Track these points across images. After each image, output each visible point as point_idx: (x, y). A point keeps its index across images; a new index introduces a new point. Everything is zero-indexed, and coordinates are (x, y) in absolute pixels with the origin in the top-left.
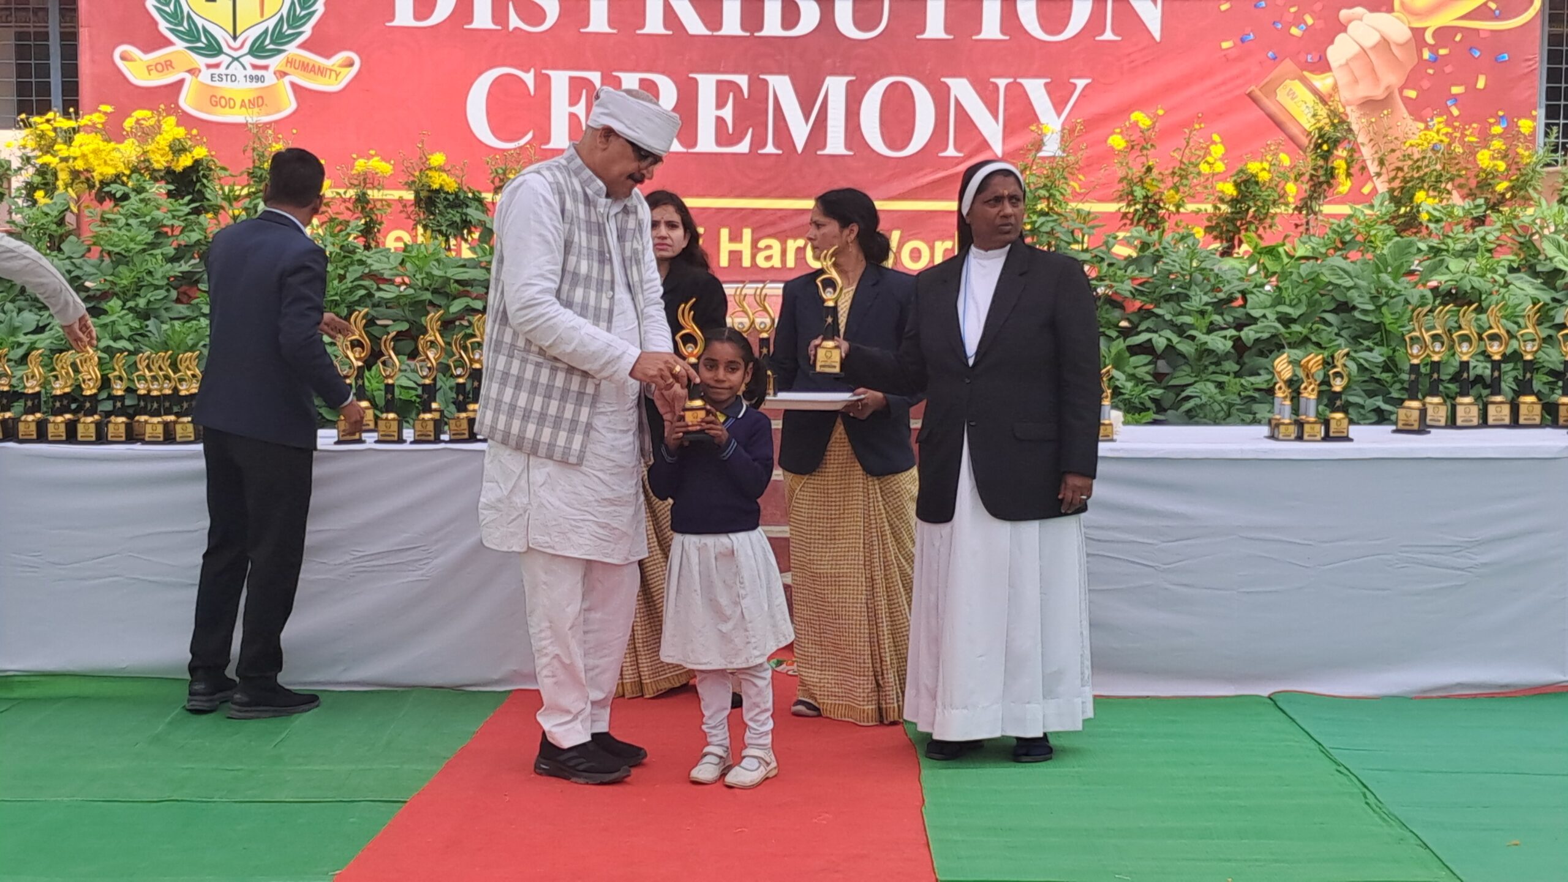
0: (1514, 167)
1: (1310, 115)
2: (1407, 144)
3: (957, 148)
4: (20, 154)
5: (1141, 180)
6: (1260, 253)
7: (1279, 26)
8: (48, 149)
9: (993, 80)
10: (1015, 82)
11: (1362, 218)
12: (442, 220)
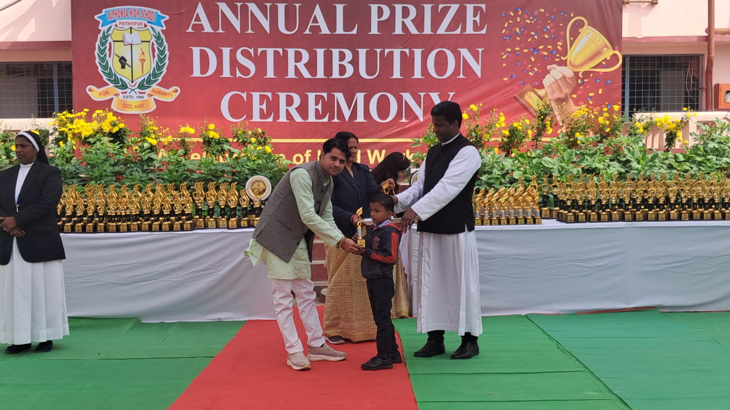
0: (612, 123)
1: (536, 106)
2: (572, 115)
3: (406, 119)
4: (53, 127)
5: (475, 130)
6: (519, 156)
7: (525, 72)
8: (64, 125)
9: (418, 93)
10: (427, 94)
11: (555, 143)
12: (214, 150)
